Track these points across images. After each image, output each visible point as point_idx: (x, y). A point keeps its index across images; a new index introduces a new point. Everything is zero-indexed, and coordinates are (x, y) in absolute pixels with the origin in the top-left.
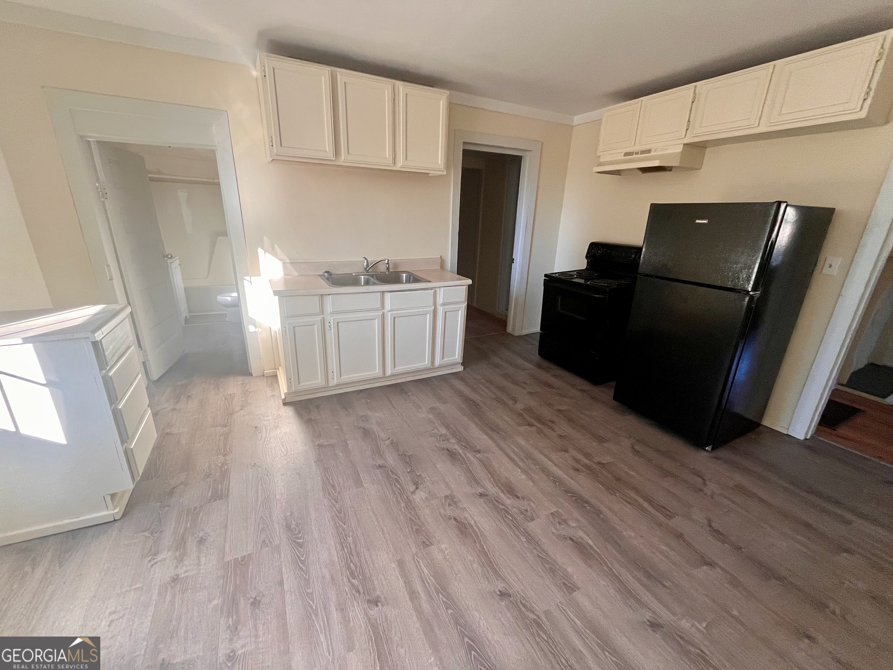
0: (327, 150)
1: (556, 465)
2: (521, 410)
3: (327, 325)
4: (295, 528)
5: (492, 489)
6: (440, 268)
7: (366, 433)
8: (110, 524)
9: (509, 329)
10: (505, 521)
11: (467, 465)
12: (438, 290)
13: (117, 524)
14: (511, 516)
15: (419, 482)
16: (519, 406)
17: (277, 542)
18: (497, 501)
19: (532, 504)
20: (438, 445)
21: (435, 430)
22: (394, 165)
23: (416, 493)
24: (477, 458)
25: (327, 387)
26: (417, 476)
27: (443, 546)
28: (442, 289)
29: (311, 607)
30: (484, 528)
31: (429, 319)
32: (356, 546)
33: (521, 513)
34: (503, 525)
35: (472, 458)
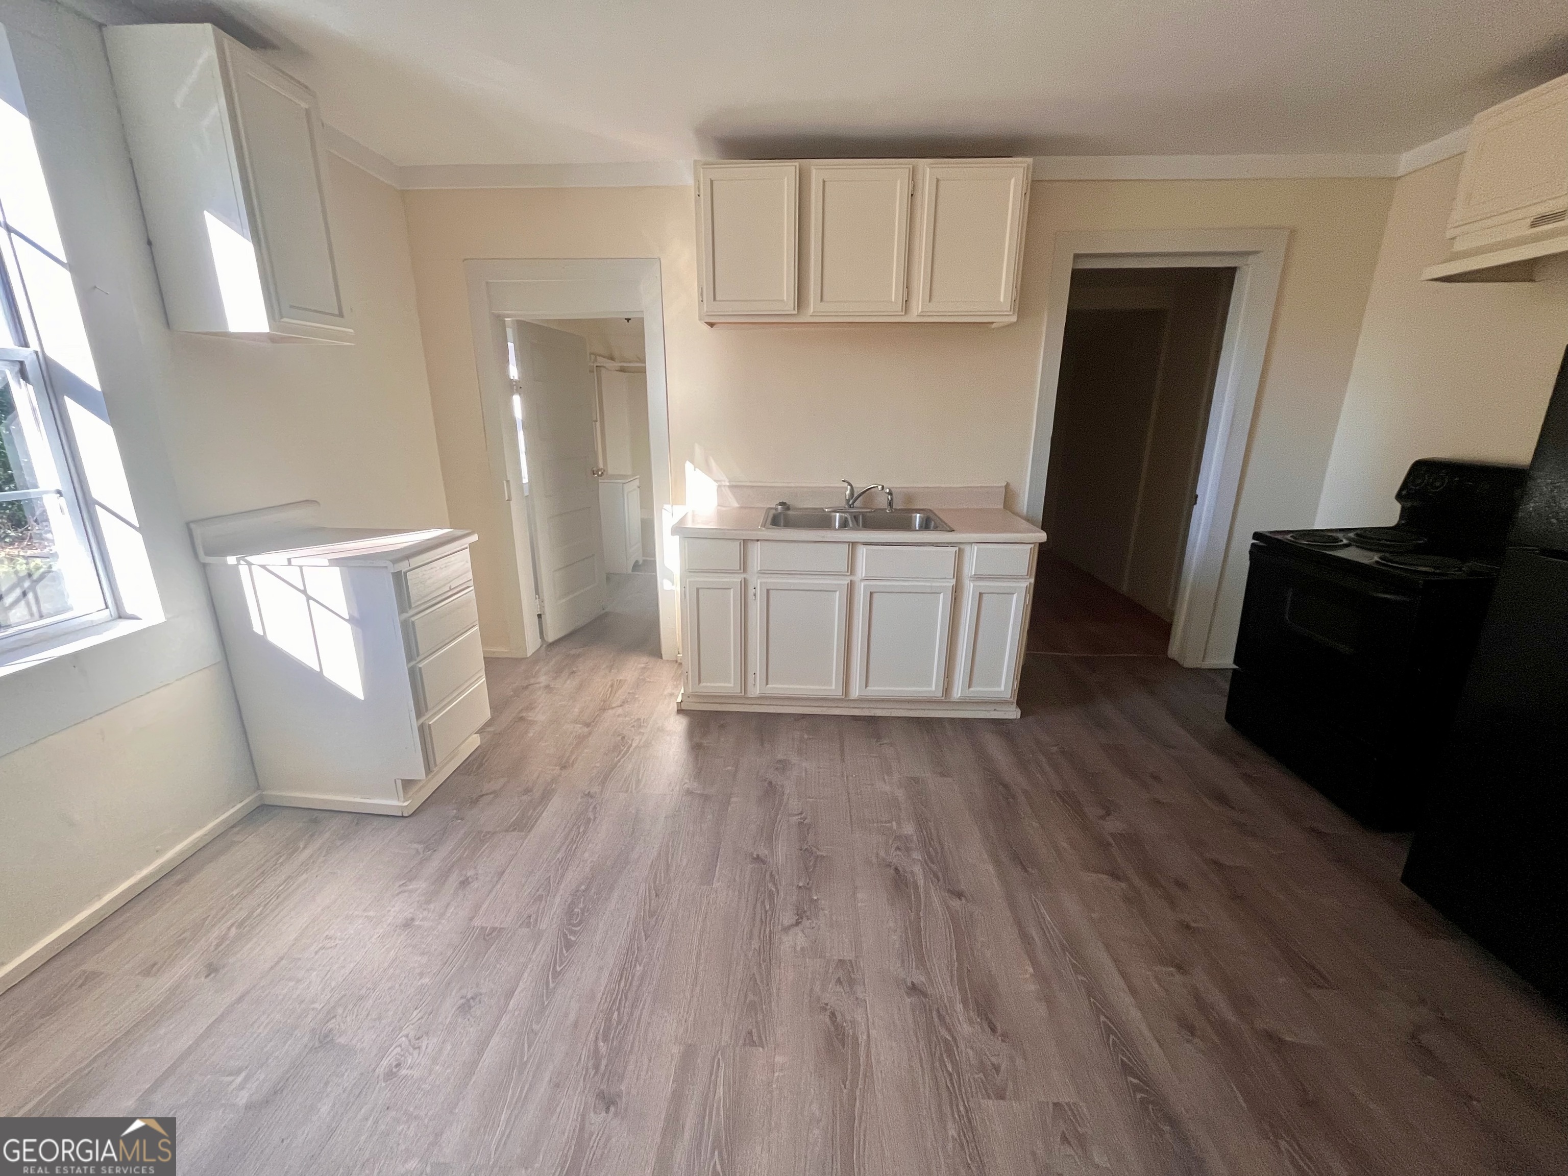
0: (785, 298)
1: (1133, 991)
2: (1112, 834)
3: (751, 592)
4: (578, 915)
5: (945, 985)
6: (1002, 506)
7: (770, 791)
8: (397, 819)
9: (1174, 650)
10: (933, 1068)
11: (918, 915)
12: (967, 548)
13: (403, 822)
14: (954, 1063)
15: (808, 913)
16: (1112, 825)
17: (543, 926)
18: (941, 1018)
19: (1019, 1061)
20: (882, 854)
21: (894, 823)
22: (906, 313)
23: (790, 932)
24: (948, 907)
25: (740, 697)
26: (812, 901)
27: (779, 1059)
28: (976, 547)
29: (522, 1057)
30: (879, 1062)
31: (942, 603)
32: (640, 985)
33: (982, 1068)
34: (923, 1075)
35: (936, 900)
